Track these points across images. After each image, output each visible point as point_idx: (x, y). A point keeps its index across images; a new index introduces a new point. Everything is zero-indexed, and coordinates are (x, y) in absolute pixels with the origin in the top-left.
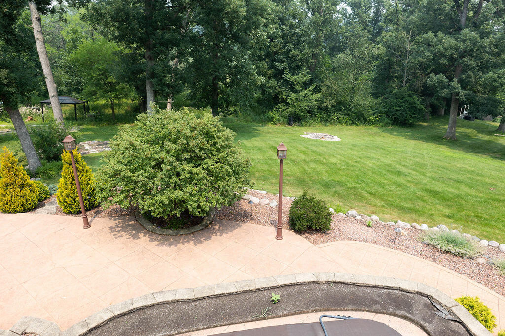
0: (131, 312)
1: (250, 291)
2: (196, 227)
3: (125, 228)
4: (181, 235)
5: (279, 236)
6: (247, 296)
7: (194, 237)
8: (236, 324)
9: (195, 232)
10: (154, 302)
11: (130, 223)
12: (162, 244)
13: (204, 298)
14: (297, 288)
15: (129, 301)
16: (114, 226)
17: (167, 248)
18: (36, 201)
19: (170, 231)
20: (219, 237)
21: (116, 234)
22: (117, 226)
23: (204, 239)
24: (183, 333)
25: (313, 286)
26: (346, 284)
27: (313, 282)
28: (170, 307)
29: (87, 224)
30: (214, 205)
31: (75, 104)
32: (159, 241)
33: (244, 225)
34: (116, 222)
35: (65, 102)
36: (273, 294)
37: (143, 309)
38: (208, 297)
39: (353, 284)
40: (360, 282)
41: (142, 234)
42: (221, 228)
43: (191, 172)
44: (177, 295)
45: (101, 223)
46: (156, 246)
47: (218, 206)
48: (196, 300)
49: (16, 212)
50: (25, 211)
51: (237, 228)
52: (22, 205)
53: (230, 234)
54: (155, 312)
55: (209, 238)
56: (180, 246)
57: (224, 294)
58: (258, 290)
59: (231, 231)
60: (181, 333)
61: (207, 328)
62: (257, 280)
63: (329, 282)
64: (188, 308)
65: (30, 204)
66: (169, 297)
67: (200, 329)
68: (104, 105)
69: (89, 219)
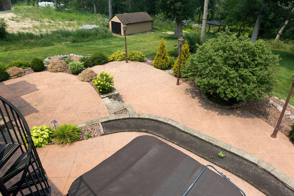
0: (156, 121)
1: (212, 144)
2: (226, 106)
3: (192, 92)
4: (215, 106)
5: (274, 135)
6: (208, 145)
7: (221, 111)
8: (191, 152)
9: (223, 108)
10: (167, 122)
11: (196, 91)
12: (202, 106)
13: (188, 133)
14: (240, 160)
15: (158, 116)
16: (188, 89)
17: (203, 109)
18: (167, 66)
19: (211, 102)
20: (235, 117)
21: (186, 93)
22: (190, 89)
23: (225, 114)
24: (167, 140)
25: (252, 165)
26: (277, 179)
27: (254, 163)
28: (171, 128)
29: (178, 84)
30: (235, 96)
31: (220, 26)
32: (202, 104)
33: (256, 119)
34: (190, 87)
35: (215, 24)
36: (221, 152)
37: (161, 122)
38: (190, 134)
39: (282, 182)
40: (290, 185)
41: (197, 98)
42: (240, 113)
43: (227, 72)
44: (178, 125)
45: (185, 85)
46: (199, 105)
47: (238, 98)
48: (184, 132)
49: (158, 68)
50: (161, 69)
51: (250, 118)
52: (161, 66)
53: (243, 119)
54: (165, 126)
55: (229, 115)
56: (210, 111)
57: (198, 137)
58: (216, 146)
59: (245, 118)
60: (166, 140)
61: (177, 145)
62: (220, 141)
63: (265, 170)
64: (178, 133)
65: (164, 66)
66: (174, 124)
67: (174, 143)
68: (235, 29)
69: (180, 81)
